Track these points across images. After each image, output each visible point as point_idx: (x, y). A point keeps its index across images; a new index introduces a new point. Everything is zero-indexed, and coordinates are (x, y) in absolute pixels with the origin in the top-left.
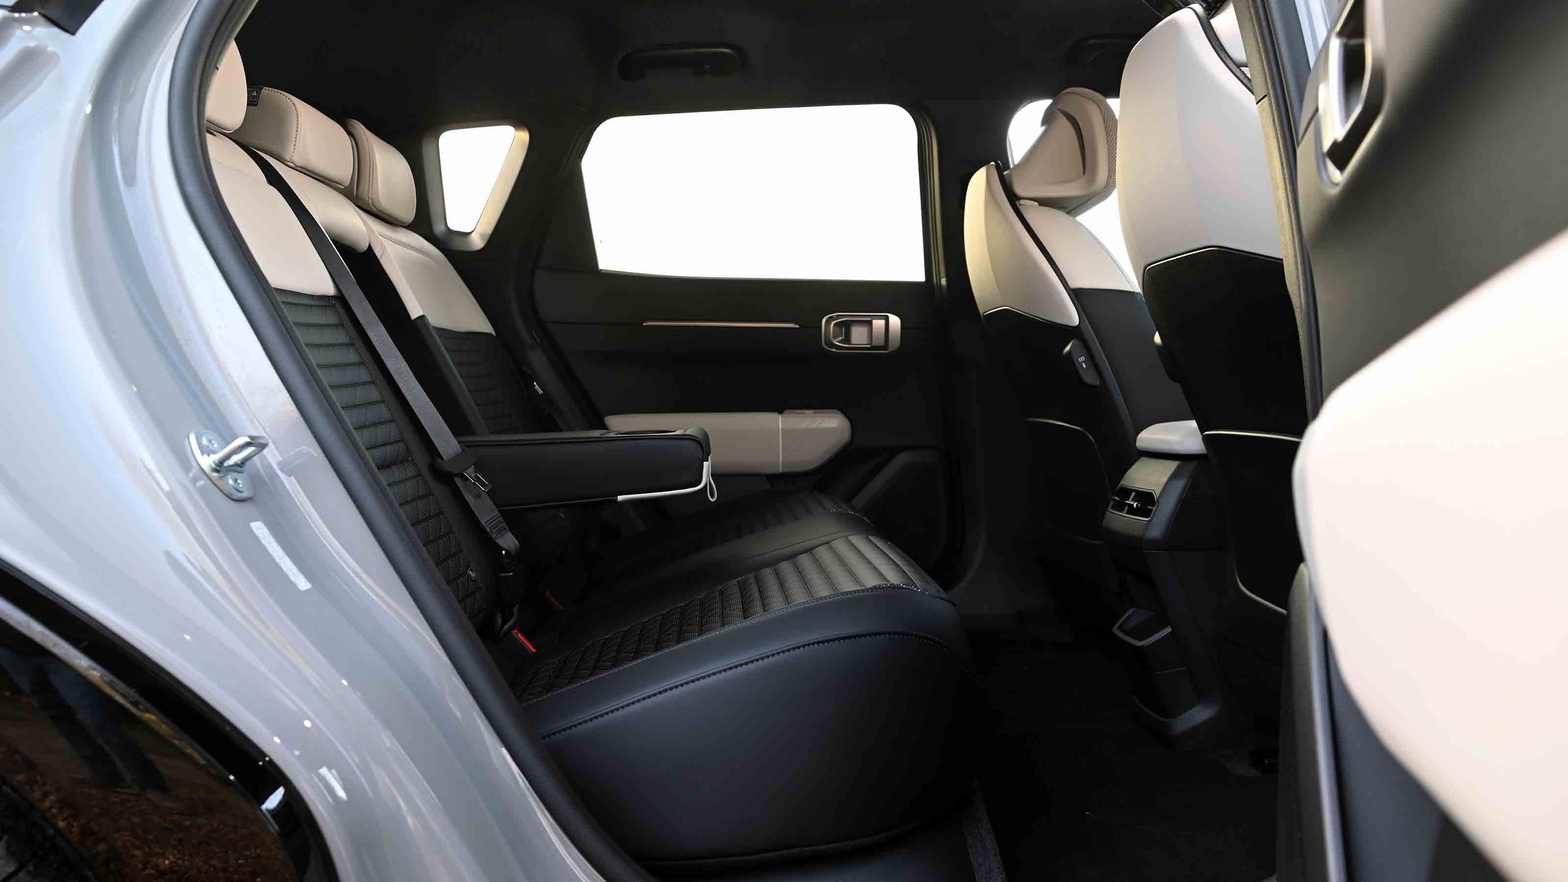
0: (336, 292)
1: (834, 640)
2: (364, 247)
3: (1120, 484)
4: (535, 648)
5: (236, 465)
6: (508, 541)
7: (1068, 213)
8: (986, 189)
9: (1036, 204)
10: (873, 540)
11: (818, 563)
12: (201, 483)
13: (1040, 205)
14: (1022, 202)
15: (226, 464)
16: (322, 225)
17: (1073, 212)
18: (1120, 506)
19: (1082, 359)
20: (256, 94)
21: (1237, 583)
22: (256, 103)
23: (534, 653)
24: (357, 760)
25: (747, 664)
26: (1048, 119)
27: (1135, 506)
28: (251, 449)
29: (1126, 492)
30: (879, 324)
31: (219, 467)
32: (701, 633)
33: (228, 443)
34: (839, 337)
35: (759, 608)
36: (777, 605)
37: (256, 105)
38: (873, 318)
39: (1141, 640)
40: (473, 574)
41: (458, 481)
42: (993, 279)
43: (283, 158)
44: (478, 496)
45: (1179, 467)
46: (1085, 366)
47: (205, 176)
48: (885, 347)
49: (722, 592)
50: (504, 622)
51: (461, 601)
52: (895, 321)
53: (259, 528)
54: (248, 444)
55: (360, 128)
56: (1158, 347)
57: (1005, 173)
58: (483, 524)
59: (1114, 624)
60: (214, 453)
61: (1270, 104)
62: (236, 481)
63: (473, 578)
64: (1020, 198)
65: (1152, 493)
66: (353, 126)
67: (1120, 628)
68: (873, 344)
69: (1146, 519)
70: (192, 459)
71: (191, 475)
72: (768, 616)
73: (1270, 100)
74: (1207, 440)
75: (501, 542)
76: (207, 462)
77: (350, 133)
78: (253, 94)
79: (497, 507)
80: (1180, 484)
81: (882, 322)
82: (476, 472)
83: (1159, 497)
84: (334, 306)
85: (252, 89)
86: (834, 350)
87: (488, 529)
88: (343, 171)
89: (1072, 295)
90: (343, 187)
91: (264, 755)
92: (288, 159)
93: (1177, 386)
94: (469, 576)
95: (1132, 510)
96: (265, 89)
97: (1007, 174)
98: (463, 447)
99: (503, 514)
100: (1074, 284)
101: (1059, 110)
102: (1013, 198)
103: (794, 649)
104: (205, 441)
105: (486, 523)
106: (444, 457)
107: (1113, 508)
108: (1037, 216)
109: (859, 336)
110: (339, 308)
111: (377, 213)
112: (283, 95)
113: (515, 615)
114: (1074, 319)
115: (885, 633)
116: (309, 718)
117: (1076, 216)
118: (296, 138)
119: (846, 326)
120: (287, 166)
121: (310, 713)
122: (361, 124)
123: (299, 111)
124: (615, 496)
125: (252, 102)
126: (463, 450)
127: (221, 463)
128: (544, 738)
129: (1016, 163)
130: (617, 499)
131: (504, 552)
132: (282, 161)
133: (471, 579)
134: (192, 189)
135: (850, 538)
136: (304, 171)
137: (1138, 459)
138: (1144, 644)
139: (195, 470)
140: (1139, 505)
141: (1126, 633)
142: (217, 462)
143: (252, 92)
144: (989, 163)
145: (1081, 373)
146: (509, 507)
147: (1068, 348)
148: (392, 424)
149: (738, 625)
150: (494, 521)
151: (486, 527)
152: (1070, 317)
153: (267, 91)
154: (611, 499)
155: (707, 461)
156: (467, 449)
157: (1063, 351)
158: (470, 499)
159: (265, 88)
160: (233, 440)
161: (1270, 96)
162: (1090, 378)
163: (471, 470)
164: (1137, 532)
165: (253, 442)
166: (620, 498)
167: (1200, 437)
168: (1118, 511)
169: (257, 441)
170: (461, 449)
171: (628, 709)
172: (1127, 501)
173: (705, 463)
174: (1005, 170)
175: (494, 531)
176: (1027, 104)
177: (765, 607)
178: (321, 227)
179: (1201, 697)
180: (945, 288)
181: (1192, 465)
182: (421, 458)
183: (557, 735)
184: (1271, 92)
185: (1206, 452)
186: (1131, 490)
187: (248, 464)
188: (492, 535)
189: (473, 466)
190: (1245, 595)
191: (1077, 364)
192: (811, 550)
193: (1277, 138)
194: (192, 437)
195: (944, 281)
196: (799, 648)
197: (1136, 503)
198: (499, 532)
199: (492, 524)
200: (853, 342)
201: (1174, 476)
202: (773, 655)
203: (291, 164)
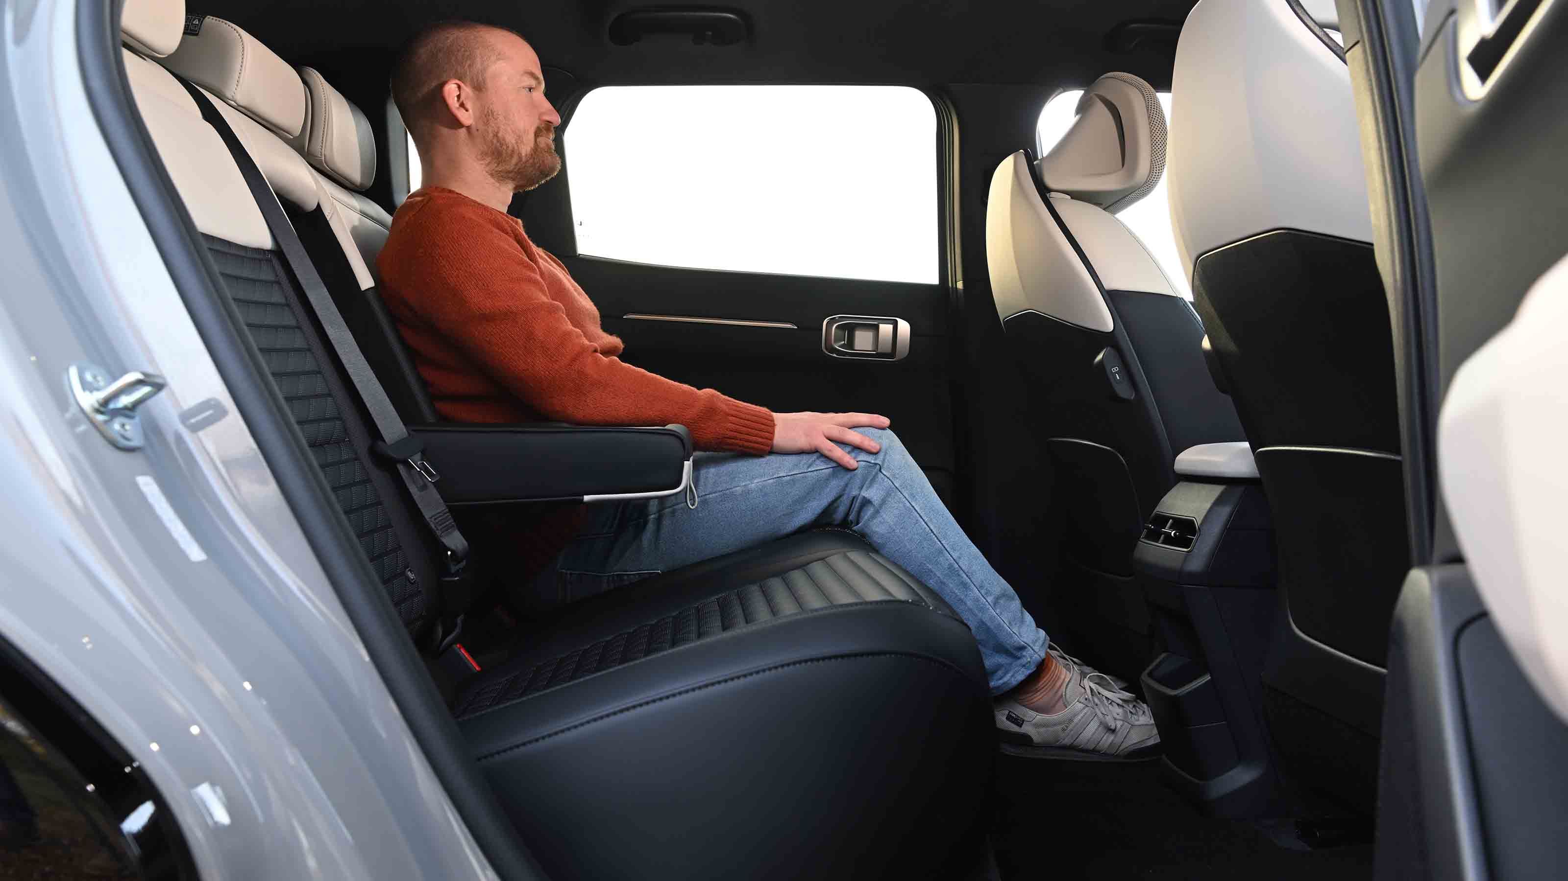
0: (272, 245)
1: (830, 658)
2: (311, 206)
3: (1155, 511)
4: (479, 666)
5: (126, 408)
6: (455, 541)
7: (1104, 209)
8: (1013, 177)
9: (1069, 197)
10: (876, 558)
11: (811, 578)
12: (82, 428)
13: (1072, 198)
14: (1053, 194)
15: (112, 406)
16: (266, 176)
17: (1111, 208)
18: (1154, 536)
19: (1115, 369)
20: (197, 23)
21: (1290, 625)
22: (197, 32)
23: (478, 671)
24: (249, 775)
25: (726, 681)
26: (1083, 108)
27: (1172, 534)
28: (145, 390)
29: (1163, 520)
30: (886, 329)
31: (103, 406)
32: (674, 644)
33: (115, 378)
34: (841, 341)
35: (741, 619)
36: (763, 615)
37: (197, 35)
38: (880, 321)
39: (1175, 688)
40: (411, 576)
41: (401, 468)
42: (1017, 277)
43: (225, 96)
44: (424, 487)
45: (1226, 489)
46: (1118, 378)
47: (115, 72)
48: (892, 354)
49: (698, 610)
50: (446, 634)
51: (397, 604)
52: (904, 327)
53: (148, 485)
54: (140, 383)
55: (317, 78)
56: (1206, 353)
57: (1035, 163)
58: (428, 520)
59: (1144, 670)
60: (98, 389)
61: (1365, 51)
62: (123, 426)
63: (412, 580)
64: (1050, 190)
65: (1193, 520)
66: (309, 74)
67: (1150, 675)
68: (879, 351)
69: (1185, 550)
70: (71, 396)
71: (68, 415)
72: (752, 628)
73: (1364, 46)
74: (1261, 459)
75: (447, 541)
76: (88, 400)
77: (305, 82)
78: (194, 22)
79: (445, 502)
80: (1225, 511)
81: (890, 327)
82: (422, 460)
83: (1201, 524)
84: (270, 261)
85: (194, 17)
86: (835, 355)
87: (433, 526)
88: (294, 121)
89: (1107, 297)
90: (292, 137)
91: (130, 760)
92: (230, 97)
93: (1227, 400)
94: (408, 578)
95: (1169, 540)
96: (208, 18)
97: (1037, 164)
98: (410, 431)
99: (451, 509)
100: (1110, 284)
101: (1097, 96)
102: (1043, 190)
103: (783, 666)
104: (89, 377)
105: (431, 518)
106: (387, 441)
107: (1147, 537)
108: (1068, 209)
109: (863, 341)
110: (276, 262)
111: (330, 174)
112: (229, 26)
113: (458, 627)
114: (1107, 323)
115: (890, 653)
116: (195, 723)
117: (1115, 214)
118: (240, 73)
119: (850, 330)
120: (228, 104)
121: (198, 717)
122: (319, 75)
123: (245, 44)
124: (581, 496)
125: (190, 30)
126: (409, 434)
127: (105, 402)
128: (479, 759)
129: (1044, 155)
130: (583, 499)
131: (449, 553)
132: (222, 98)
133: (410, 582)
134: (97, 84)
135: (849, 554)
136: (248, 113)
137: (1175, 484)
138: (1178, 693)
139: (73, 409)
140: (1177, 534)
141: (1159, 681)
142: (101, 401)
143: (193, 21)
144: (1018, 151)
145: (1114, 384)
146: (458, 502)
147: (1100, 357)
148: (329, 399)
149: (716, 636)
150: (441, 516)
151: (431, 523)
152: (1105, 324)
153: (210, 20)
154: (576, 499)
155: (689, 461)
156: (412, 433)
157: (1094, 360)
158: (413, 490)
159: (208, 16)
160: (121, 376)
161: (1364, 42)
162: (1124, 391)
163: (418, 457)
164: (1176, 564)
165: (147, 379)
166: (587, 498)
167: (1252, 457)
168: (1153, 541)
169: (152, 380)
170: (407, 433)
171: (581, 729)
172: (1163, 530)
173: (686, 462)
174: (1034, 161)
175: (439, 528)
176: (1061, 93)
177: (748, 619)
178: (265, 178)
179: (1242, 757)
180: (962, 291)
181: (1239, 490)
182: (361, 443)
183: (497, 756)
184: (1366, 36)
185: (1258, 475)
186: (1168, 517)
187: (140, 408)
188: (437, 531)
189: (420, 453)
190: (1298, 637)
191: (1111, 377)
192: (804, 566)
193: (1372, 89)
194: (73, 372)
195: (960, 285)
196: (788, 665)
197: (1174, 532)
198: (447, 529)
199: (437, 521)
200: (856, 348)
201: (1219, 502)
202: (758, 672)
203: (233, 103)
